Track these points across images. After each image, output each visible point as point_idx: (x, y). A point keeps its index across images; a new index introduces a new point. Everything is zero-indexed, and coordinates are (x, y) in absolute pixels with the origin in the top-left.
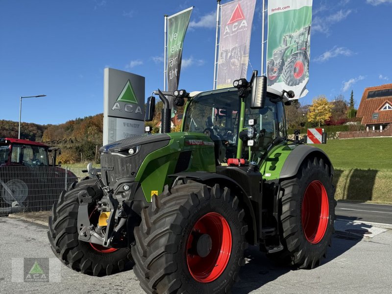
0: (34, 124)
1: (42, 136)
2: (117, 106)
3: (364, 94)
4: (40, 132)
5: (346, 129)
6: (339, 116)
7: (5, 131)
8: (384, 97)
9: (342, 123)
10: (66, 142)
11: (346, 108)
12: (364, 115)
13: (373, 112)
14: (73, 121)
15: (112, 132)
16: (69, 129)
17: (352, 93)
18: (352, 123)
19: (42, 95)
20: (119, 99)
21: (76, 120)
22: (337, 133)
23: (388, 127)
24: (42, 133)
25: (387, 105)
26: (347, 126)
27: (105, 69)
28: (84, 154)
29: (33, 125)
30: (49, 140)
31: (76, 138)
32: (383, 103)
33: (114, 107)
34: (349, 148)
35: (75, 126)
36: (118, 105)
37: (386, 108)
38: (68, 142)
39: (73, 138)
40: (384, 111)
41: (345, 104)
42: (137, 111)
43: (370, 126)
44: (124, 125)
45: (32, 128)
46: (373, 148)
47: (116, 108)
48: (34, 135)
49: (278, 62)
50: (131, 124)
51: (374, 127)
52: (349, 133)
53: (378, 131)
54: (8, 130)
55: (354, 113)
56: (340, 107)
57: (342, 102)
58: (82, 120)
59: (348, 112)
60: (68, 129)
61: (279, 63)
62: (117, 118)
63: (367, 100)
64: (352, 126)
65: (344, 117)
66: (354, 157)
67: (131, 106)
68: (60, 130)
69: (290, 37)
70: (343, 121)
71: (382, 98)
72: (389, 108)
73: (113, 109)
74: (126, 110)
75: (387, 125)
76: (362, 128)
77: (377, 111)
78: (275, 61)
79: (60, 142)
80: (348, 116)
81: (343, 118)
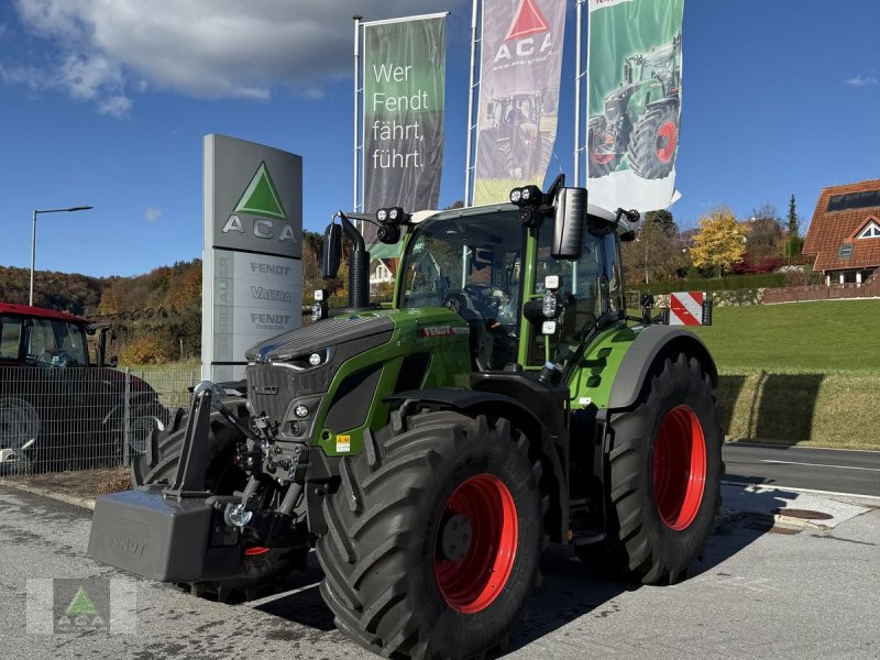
0: (80, 276)
1: (98, 302)
2: (234, 224)
3: (821, 202)
4: (93, 293)
5: (781, 281)
6: (766, 252)
7: (15, 291)
8: (865, 209)
9: (770, 269)
10: (150, 316)
11: (780, 234)
12: (820, 250)
13: (841, 243)
14: (167, 269)
15: (223, 285)
16: (158, 286)
17: (793, 201)
18: (793, 268)
19: (84, 206)
20: (240, 207)
21: (176, 267)
22: (761, 290)
23: (875, 276)
24: (99, 295)
25: (872, 226)
26: (782, 276)
27: (206, 137)
28: (188, 341)
29: (78, 278)
30: (116, 312)
31: (173, 307)
32: (863, 223)
33: (228, 227)
34: (786, 323)
35: (172, 281)
36: (238, 221)
37: (869, 233)
38: (155, 316)
39: (168, 307)
40: (865, 240)
41: (777, 227)
42: (284, 236)
43: (834, 275)
44: (253, 269)
45: (75, 286)
46: (840, 324)
47: (234, 228)
48: (81, 301)
49: (614, 122)
50: (268, 266)
51: (842, 278)
52: (785, 290)
53: (851, 285)
54: (21, 289)
55: (797, 245)
56: (765, 234)
57: (771, 220)
58: (188, 265)
59: (783, 244)
60: (155, 286)
61: (618, 124)
62: (236, 253)
63: (826, 215)
64: (794, 275)
65: (775, 255)
66: (798, 343)
67: (269, 224)
68: (137, 290)
69: (640, 61)
70: (773, 265)
71: (860, 210)
72: (877, 232)
73: (225, 230)
74: (256, 232)
75: (871, 272)
76: (816, 279)
77: (848, 241)
78: (607, 120)
79: (139, 316)
80: (784, 253)
81: (772, 256)
